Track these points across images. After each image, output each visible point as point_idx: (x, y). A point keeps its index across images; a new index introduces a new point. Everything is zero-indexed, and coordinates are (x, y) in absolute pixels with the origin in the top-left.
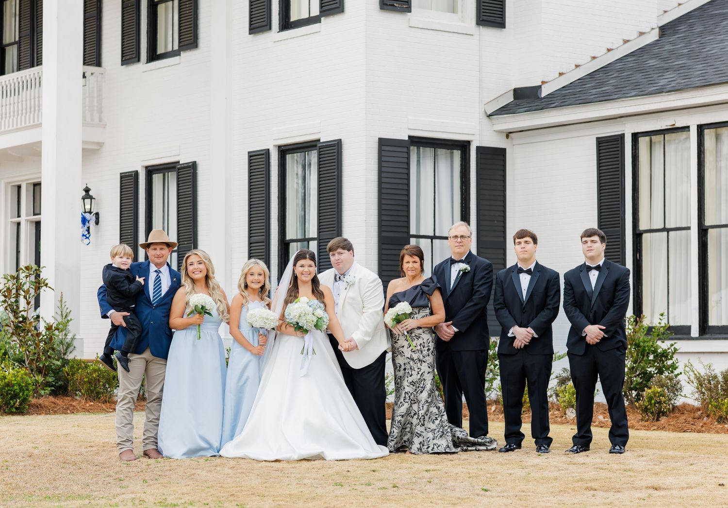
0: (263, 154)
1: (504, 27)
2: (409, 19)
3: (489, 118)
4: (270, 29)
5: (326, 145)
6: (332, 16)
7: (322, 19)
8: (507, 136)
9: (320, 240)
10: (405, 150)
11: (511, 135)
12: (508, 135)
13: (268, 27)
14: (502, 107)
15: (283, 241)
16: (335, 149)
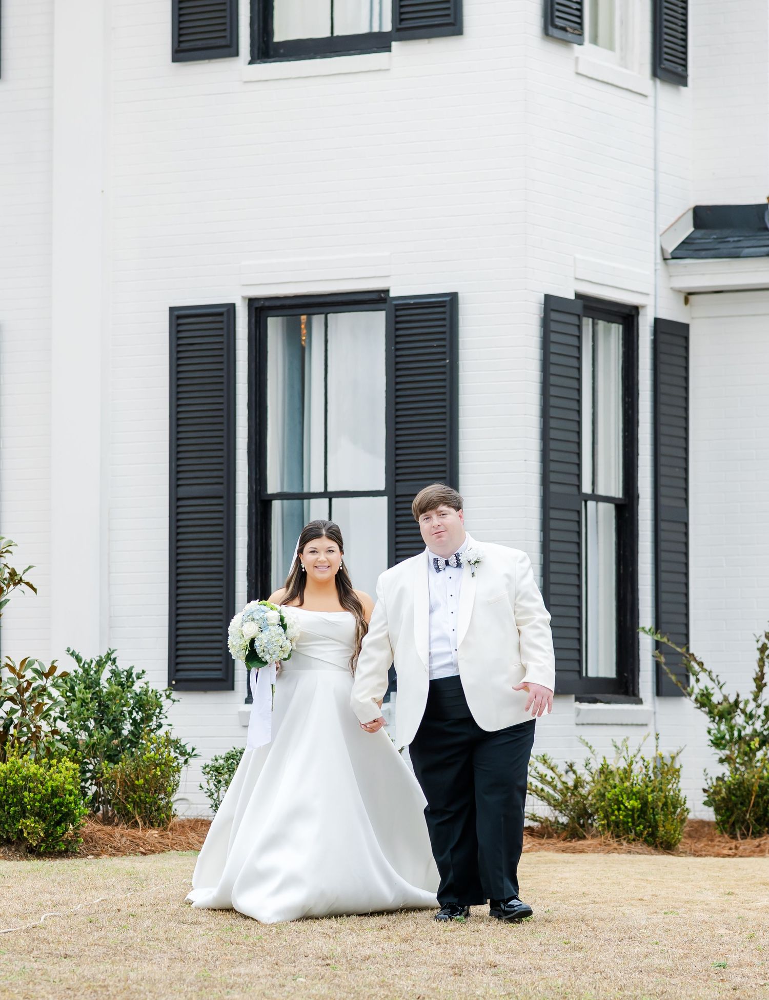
0: (221, 314)
1: (685, 84)
2: (577, 58)
3: (666, 264)
4: (236, 54)
5: (414, 304)
6: (426, 41)
7: (394, 44)
8: (686, 301)
9: (397, 496)
10: (574, 320)
11: (692, 298)
12: (688, 296)
13: (229, 49)
14: (683, 243)
15: (260, 493)
16: (444, 313)
